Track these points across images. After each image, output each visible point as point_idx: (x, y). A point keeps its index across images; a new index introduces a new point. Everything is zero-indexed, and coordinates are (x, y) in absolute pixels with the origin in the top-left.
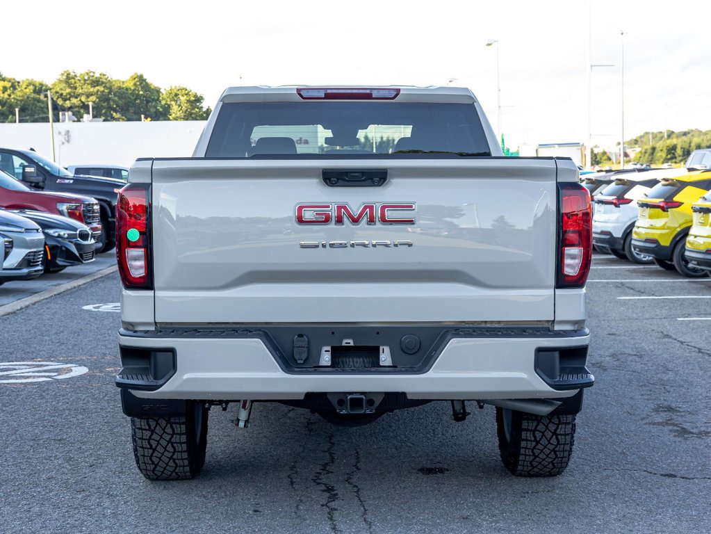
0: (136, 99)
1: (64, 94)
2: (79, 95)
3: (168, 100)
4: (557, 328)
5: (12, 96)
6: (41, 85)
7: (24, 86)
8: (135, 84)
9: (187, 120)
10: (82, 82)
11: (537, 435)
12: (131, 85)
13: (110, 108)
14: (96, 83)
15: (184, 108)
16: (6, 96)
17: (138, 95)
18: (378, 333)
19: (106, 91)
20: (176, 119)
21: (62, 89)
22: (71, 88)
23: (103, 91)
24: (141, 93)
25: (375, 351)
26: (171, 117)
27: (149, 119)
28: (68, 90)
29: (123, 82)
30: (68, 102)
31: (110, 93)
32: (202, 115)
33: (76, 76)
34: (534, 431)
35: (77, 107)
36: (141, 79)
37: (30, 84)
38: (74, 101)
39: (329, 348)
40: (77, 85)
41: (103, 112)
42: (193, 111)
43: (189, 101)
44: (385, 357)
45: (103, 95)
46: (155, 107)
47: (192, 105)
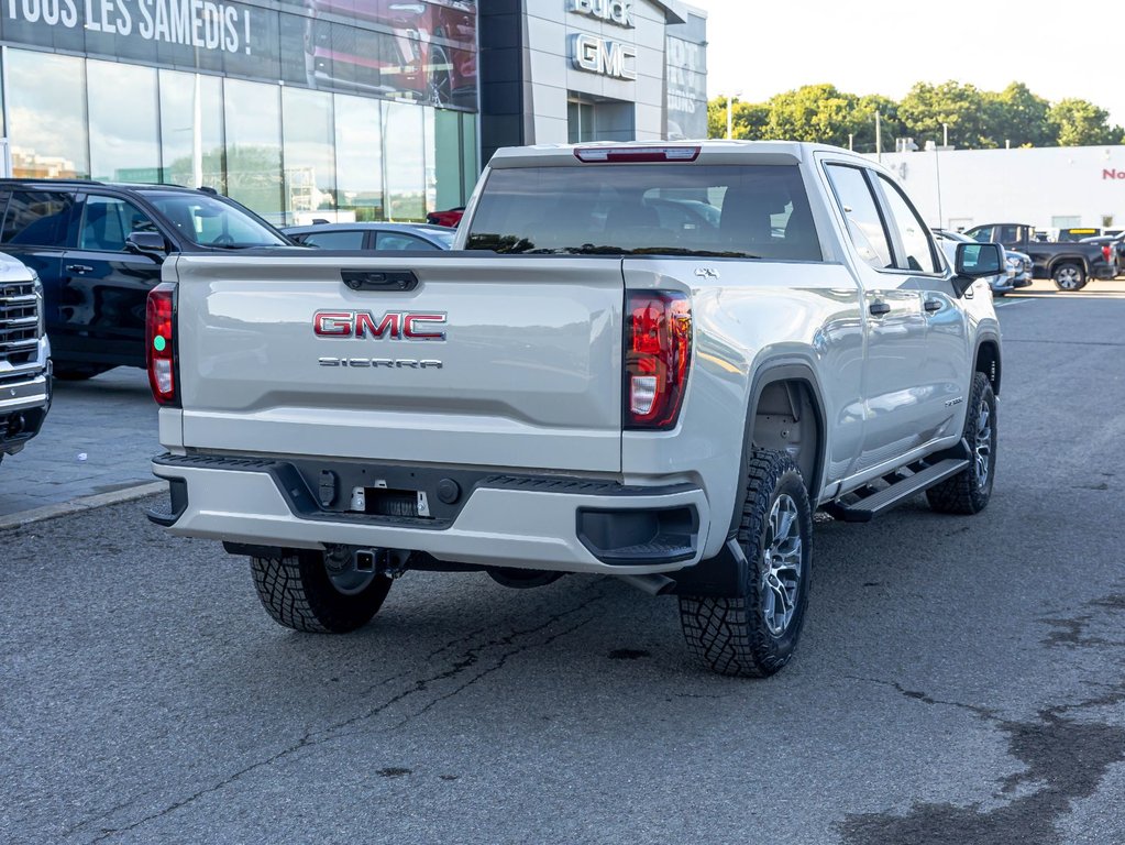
0: (1014, 118)
1: (916, 114)
2: (935, 114)
3: (1058, 118)
4: (628, 482)
5: (848, 118)
6: (887, 102)
7: (864, 104)
8: (1014, 98)
9: (1083, 145)
10: (940, 95)
11: (702, 621)
12: (1008, 99)
13: (976, 131)
14: (961, 96)
15: (1080, 129)
16: (840, 118)
17: (1016, 111)
18: (413, 475)
19: (973, 107)
20: (1067, 144)
21: (912, 107)
22: (926, 105)
23: (968, 108)
24: (1021, 108)
25: (411, 497)
26: (1060, 141)
27: (1029, 145)
28: (922, 108)
29: (998, 95)
30: (919, 123)
31: (977, 110)
32: (1106, 138)
33: (933, 89)
34: (697, 615)
35: (931, 130)
36: (1022, 89)
37: (871, 101)
38: (928, 122)
39: (362, 490)
40: (934, 100)
41: (968, 135)
42: (1093, 132)
43: (1086, 119)
44: (423, 507)
45: (968, 114)
46: (1040, 127)
47: (1090, 125)
